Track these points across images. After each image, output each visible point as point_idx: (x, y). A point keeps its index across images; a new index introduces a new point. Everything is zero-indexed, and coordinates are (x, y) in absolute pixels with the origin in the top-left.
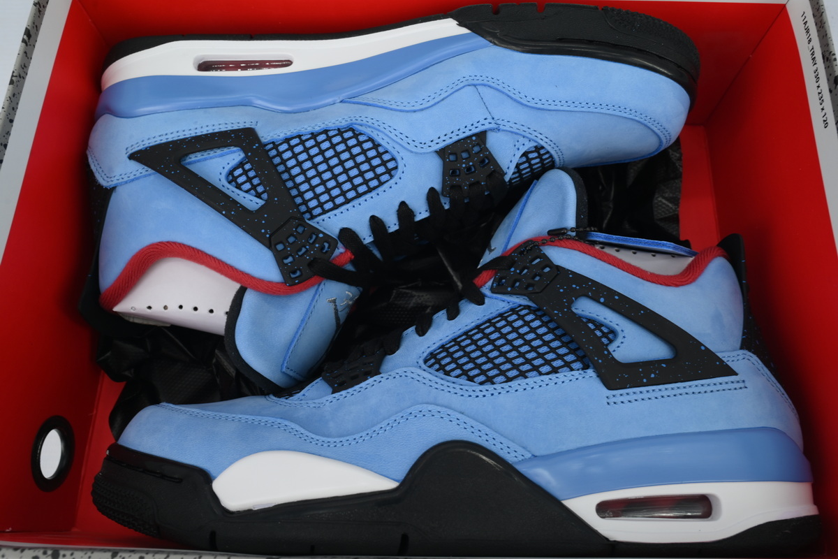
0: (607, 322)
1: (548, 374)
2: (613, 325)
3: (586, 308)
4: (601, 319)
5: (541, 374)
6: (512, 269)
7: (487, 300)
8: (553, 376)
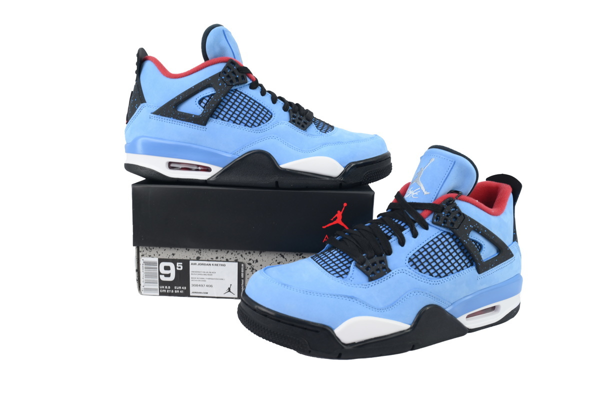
0: (479, 241)
1: (444, 277)
2: (481, 243)
3: (474, 236)
4: (477, 240)
5: (441, 277)
6: (443, 213)
7: (430, 227)
8: (446, 278)
